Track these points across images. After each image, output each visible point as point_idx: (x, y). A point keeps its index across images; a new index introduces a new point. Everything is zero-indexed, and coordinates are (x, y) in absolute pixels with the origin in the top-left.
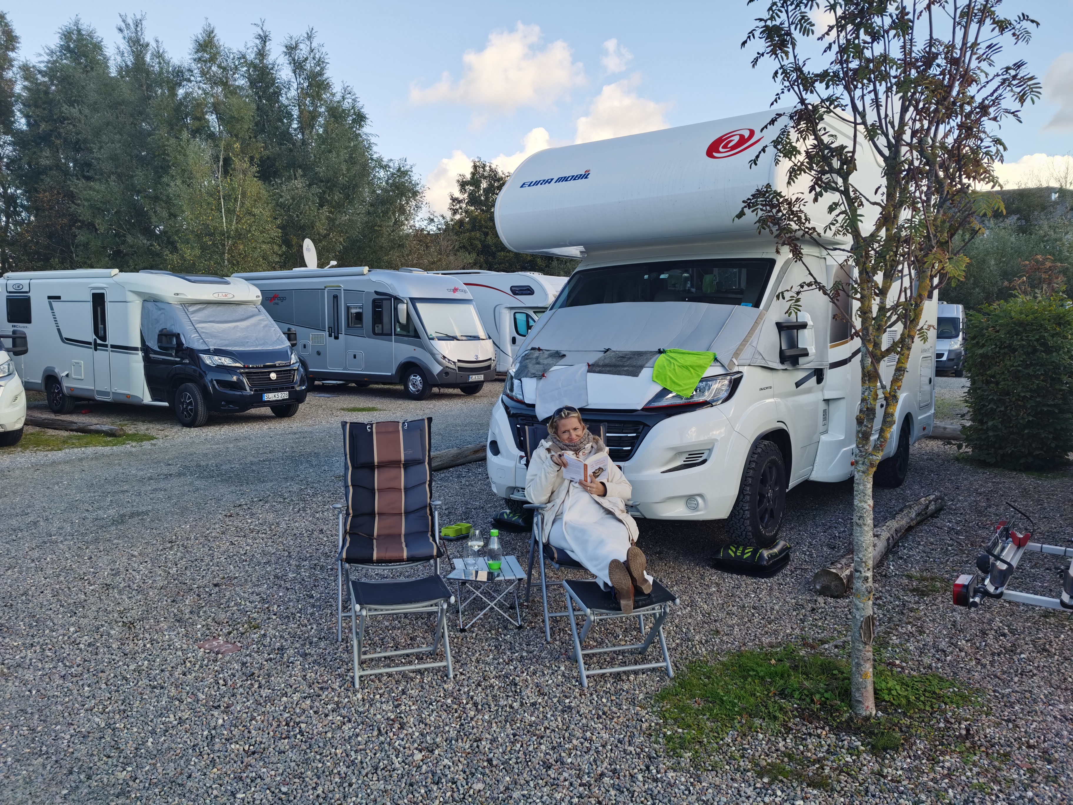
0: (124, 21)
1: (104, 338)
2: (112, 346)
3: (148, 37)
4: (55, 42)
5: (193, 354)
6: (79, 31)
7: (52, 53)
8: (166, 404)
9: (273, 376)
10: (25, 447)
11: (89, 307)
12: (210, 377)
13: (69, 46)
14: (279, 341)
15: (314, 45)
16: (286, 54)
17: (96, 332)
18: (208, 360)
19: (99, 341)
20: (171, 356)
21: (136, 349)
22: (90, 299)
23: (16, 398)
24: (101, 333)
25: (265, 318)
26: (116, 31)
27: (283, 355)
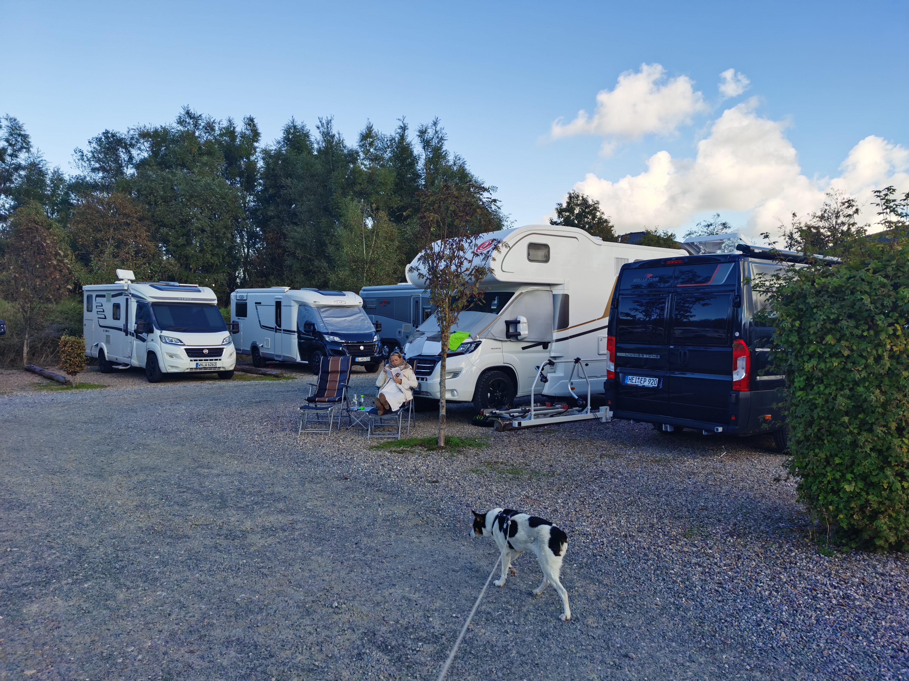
0: (321, 122)
1: (280, 326)
2: (284, 330)
3: (334, 131)
4: (280, 135)
5: (320, 335)
6: (295, 127)
7: (279, 143)
8: (307, 362)
9: (362, 348)
10: (234, 380)
11: (274, 308)
12: (328, 347)
13: (289, 137)
14: (369, 328)
15: (438, 129)
16: (419, 136)
17: (277, 323)
18: (327, 338)
19: (278, 328)
20: (310, 335)
21: (294, 332)
22: (274, 304)
23: (231, 355)
24: (279, 323)
25: (363, 315)
26: (316, 128)
27: (370, 336)
